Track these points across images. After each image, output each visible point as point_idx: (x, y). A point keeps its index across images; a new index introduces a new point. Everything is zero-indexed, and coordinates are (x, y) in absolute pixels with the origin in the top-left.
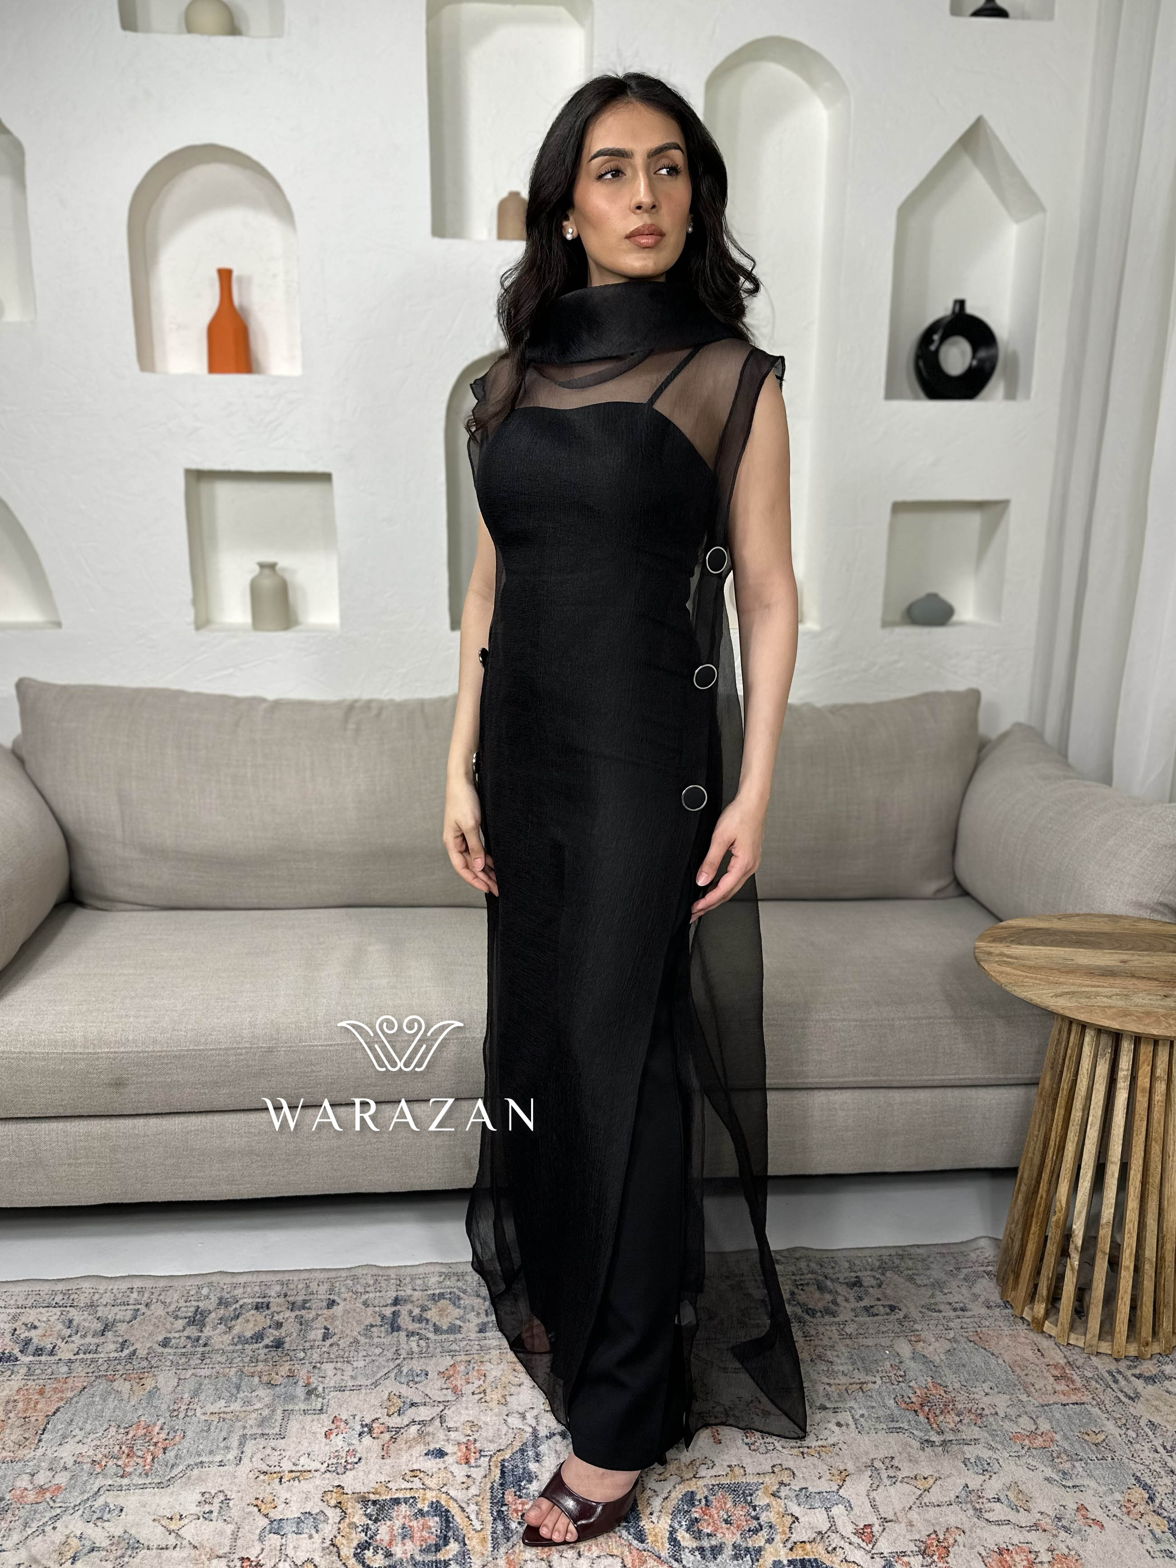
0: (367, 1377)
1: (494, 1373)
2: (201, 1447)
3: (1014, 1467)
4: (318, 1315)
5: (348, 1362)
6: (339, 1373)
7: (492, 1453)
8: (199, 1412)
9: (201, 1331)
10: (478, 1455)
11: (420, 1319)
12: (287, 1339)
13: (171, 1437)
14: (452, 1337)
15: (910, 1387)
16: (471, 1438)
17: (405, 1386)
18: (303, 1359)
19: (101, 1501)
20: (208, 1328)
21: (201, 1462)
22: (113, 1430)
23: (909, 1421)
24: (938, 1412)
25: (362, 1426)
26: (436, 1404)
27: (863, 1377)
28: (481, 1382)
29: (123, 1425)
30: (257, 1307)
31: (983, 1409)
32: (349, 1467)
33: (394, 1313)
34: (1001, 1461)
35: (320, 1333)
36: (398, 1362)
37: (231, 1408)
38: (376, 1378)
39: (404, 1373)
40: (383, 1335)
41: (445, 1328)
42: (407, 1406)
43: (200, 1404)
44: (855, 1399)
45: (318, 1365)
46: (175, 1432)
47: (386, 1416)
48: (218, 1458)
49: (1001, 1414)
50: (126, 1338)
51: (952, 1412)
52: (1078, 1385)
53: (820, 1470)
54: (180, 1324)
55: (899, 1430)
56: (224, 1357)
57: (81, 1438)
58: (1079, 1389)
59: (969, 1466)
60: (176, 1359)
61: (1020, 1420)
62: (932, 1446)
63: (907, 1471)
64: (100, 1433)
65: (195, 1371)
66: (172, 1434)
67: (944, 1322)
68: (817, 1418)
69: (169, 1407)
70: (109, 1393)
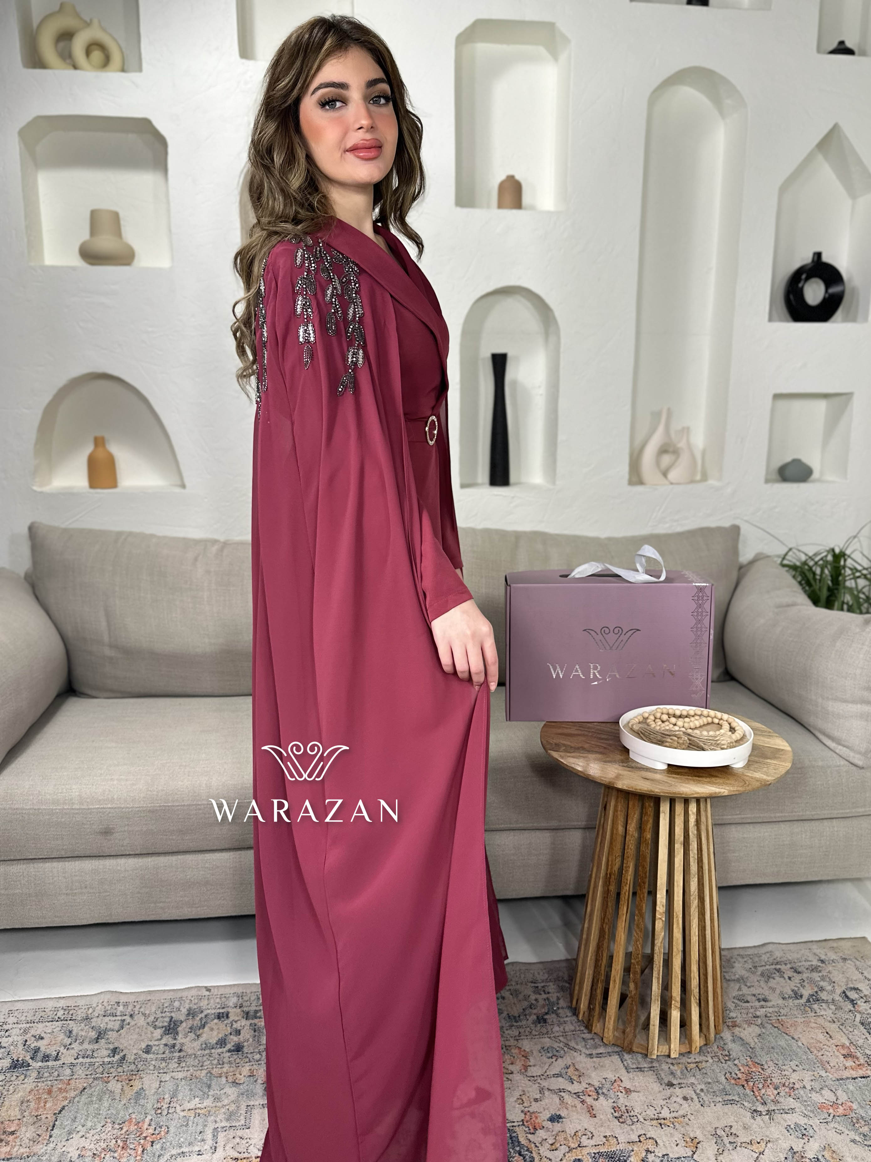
2: (182, 1139)
3: (824, 1131)
8: (178, 1109)
9: (175, 1039)
12: (245, 1044)
13: (157, 1132)
15: (736, 1065)
20: (180, 1036)
21: (183, 1152)
22: (110, 1126)
23: (739, 1094)
24: (761, 1086)
27: (699, 1058)
29: (118, 1121)
30: (219, 1017)
31: (794, 1083)
34: (814, 1127)
37: (205, 1105)
43: (179, 1102)
44: (694, 1075)
46: (160, 1127)
48: (196, 1149)
49: (809, 1087)
50: (116, 1045)
51: (770, 1086)
52: (862, 1061)
53: (676, 1139)
54: (158, 1033)
55: (732, 1102)
56: (196, 1060)
57: (84, 1134)
58: (863, 1065)
59: (791, 1131)
60: (157, 1063)
61: (823, 1092)
62: (760, 1116)
63: (744, 1137)
64: (99, 1130)
65: (174, 1074)
66: (158, 1130)
67: (752, 1011)
68: (667, 1093)
69: (153, 1106)
70: (105, 1093)
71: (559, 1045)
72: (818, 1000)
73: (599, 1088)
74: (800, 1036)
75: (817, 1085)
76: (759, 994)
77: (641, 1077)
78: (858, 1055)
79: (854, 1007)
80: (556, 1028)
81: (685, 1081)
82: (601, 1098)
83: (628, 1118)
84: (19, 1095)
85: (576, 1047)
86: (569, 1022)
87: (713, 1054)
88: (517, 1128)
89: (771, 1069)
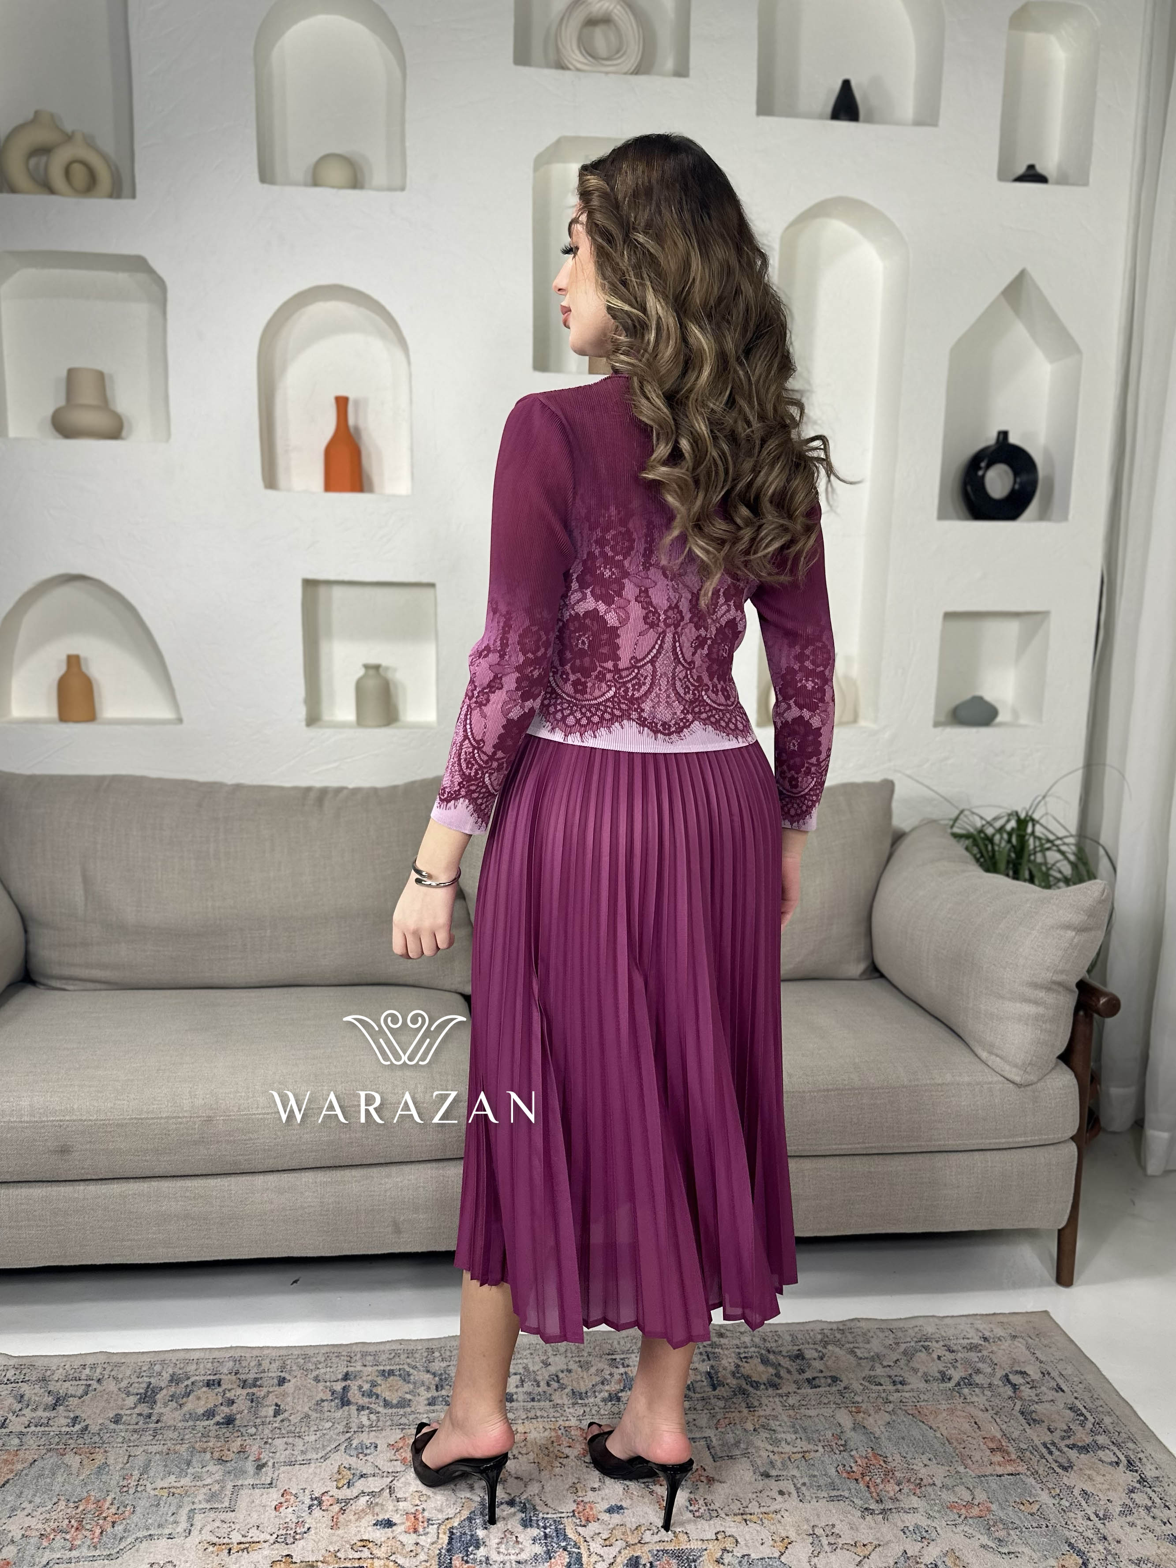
0: (316, 1450)
3: (952, 1534)
4: (269, 1392)
5: (299, 1437)
6: (289, 1448)
7: (440, 1522)
8: (149, 1487)
9: (152, 1408)
10: (426, 1524)
11: (370, 1394)
12: (238, 1416)
13: (120, 1511)
14: (401, 1411)
15: (852, 1456)
16: (420, 1508)
17: (355, 1459)
18: (254, 1435)
20: (159, 1404)
21: (150, 1535)
22: (62, 1504)
23: (850, 1490)
24: (879, 1481)
25: (312, 1499)
26: (385, 1474)
27: (805, 1446)
29: (72, 1499)
30: (208, 1384)
31: (922, 1479)
32: (297, 1537)
33: (344, 1388)
34: (938, 1529)
35: (271, 1411)
36: (348, 1435)
37: (181, 1483)
38: (325, 1452)
39: (354, 1446)
41: (395, 1402)
42: (356, 1478)
43: (150, 1480)
44: (798, 1467)
45: (270, 1441)
46: (126, 1507)
47: (335, 1489)
48: (167, 1531)
49: (939, 1484)
50: (78, 1413)
51: (892, 1481)
52: (1014, 1457)
53: (763, 1537)
54: (131, 1400)
55: (840, 1498)
56: (176, 1433)
57: (30, 1511)
58: (1014, 1460)
59: (908, 1533)
60: (127, 1435)
61: (958, 1490)
62: (871, 1514)
63: (847, 1537)
64: (49, 1507)
65: (146, 1447)
66: (122, 1509)
67: (884, 1395)
68: (760, 1485)
69: (118, 1483)
70: (59, 1467)
72: (970, 1385)
74: (941, 1425)
75: (951, 1482)
76: (896, 1376)
77: (731, 1467)
78: (1011, 1449)
79: (1015, 1392)
81: (785, 1473)
83: (706, 1512)
87: (826, 1443)
88: (565, 1519)
89: (895, 1461)
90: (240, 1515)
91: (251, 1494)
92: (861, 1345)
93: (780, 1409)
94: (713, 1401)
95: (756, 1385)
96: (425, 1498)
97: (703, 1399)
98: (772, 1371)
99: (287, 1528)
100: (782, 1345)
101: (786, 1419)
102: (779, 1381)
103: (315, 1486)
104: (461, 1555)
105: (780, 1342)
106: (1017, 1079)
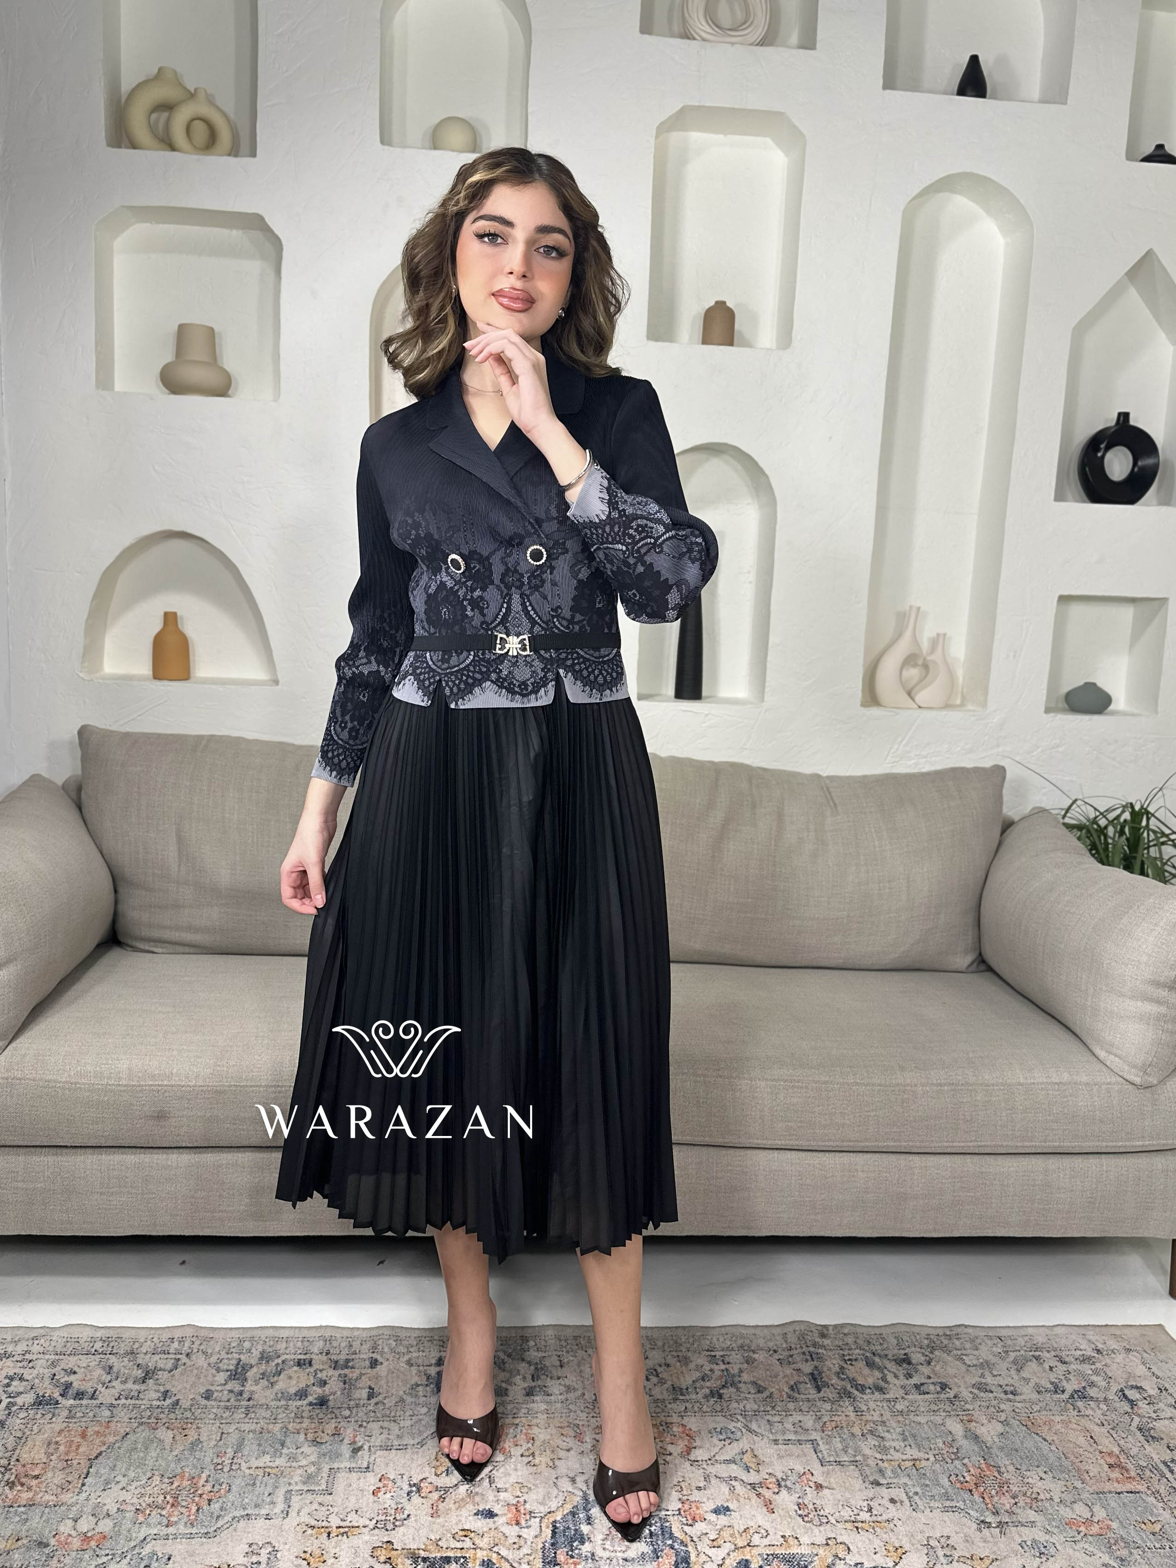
0: (412, 1436)
1: (542, 1437)
2: (246, 1500)
3: (1070, 1552)
4: (361, 1374)
5: (395, 1421)
6: (385, 1431)
7: (542, 1515)
8: (244, 1466)
9: (243, 1386)
10: (528, 1517)
12: (332, 1397)
13: (215, 1489)
15: (964, 1465)
16: (520, 1500)
18: (349, 1417)
19: (147, 1550)
20: (250, 1382)
21: (247, 1515)
22: (157, 1480)
23: (964, 1501)
24: (993, 1492)
25: (410, 1485)
27: (916, 1454)
28: (530, 1445)
29: (167, 1475)
30: (299, 1363)
31: (1038, 1493)
32: (397, 1523)
34: (1057, 1545)
35: (364, 1393)
37: (276, 1463)
38: (422, 1438)
40: (428, 1395)
43: (244, 1458)
44: (908, 1476)
45: (365, 1424)
46: (221, 1485)
47: (433, 1476)
48: (264, 1512)
49: (1057, 1499)
50: (168, 1387)
51: (1006, 1494)
52: (1133, 1474)
53: (876, 1546)
54: (222, 1377)
55: (953, 1509)
56: (269, 1412)
57: (124, 1485)
58: (1134, 1478)
59: (1026, 1548)
60: (219, 1412)
61: (1075, 1506)
62: (988, 1527)
63: (962, 1550)
64: (144, 1482)
65: (239, 1425)
66: (217, 1487)
67: (994, 1403)
68: (871, 1493)
69: (212, 1461)
70: (152, 1441)
71: (735, 1425)
72: (1084, 1398)
73: (783, 1479)
74: (1054, 1438)
75: (1068, 1498)
76: (1007, 1385)
77: (839, 1473)
78: (1130, 1466)
79: (1132, 1408)
80: (734, 1405)
81: (895, 1481)
82: (784, 1492)
83: (816, 1517)
84: (46, 1435)
85: (758, 1431)
86: (751, 1401)
87: (937, 1452)
88: (671, 1517)
89: (1010, 1474)
90: (338, 1498)
91: (348, 1478)
92: (969, 1352)
93: (887, 1415)
94: (819, 1404)
95: (862, 1389)
96: (526, 1490)
97: (808, 1400)
98: (877, 1374)
99: (386, 1514)
100: (888, 1348)
101: (894, 1425)
102: (886, 1386)
103: (412, 1473)
104: (565, 1550)
105: (885, 1346)
106: (1138, 1080)
